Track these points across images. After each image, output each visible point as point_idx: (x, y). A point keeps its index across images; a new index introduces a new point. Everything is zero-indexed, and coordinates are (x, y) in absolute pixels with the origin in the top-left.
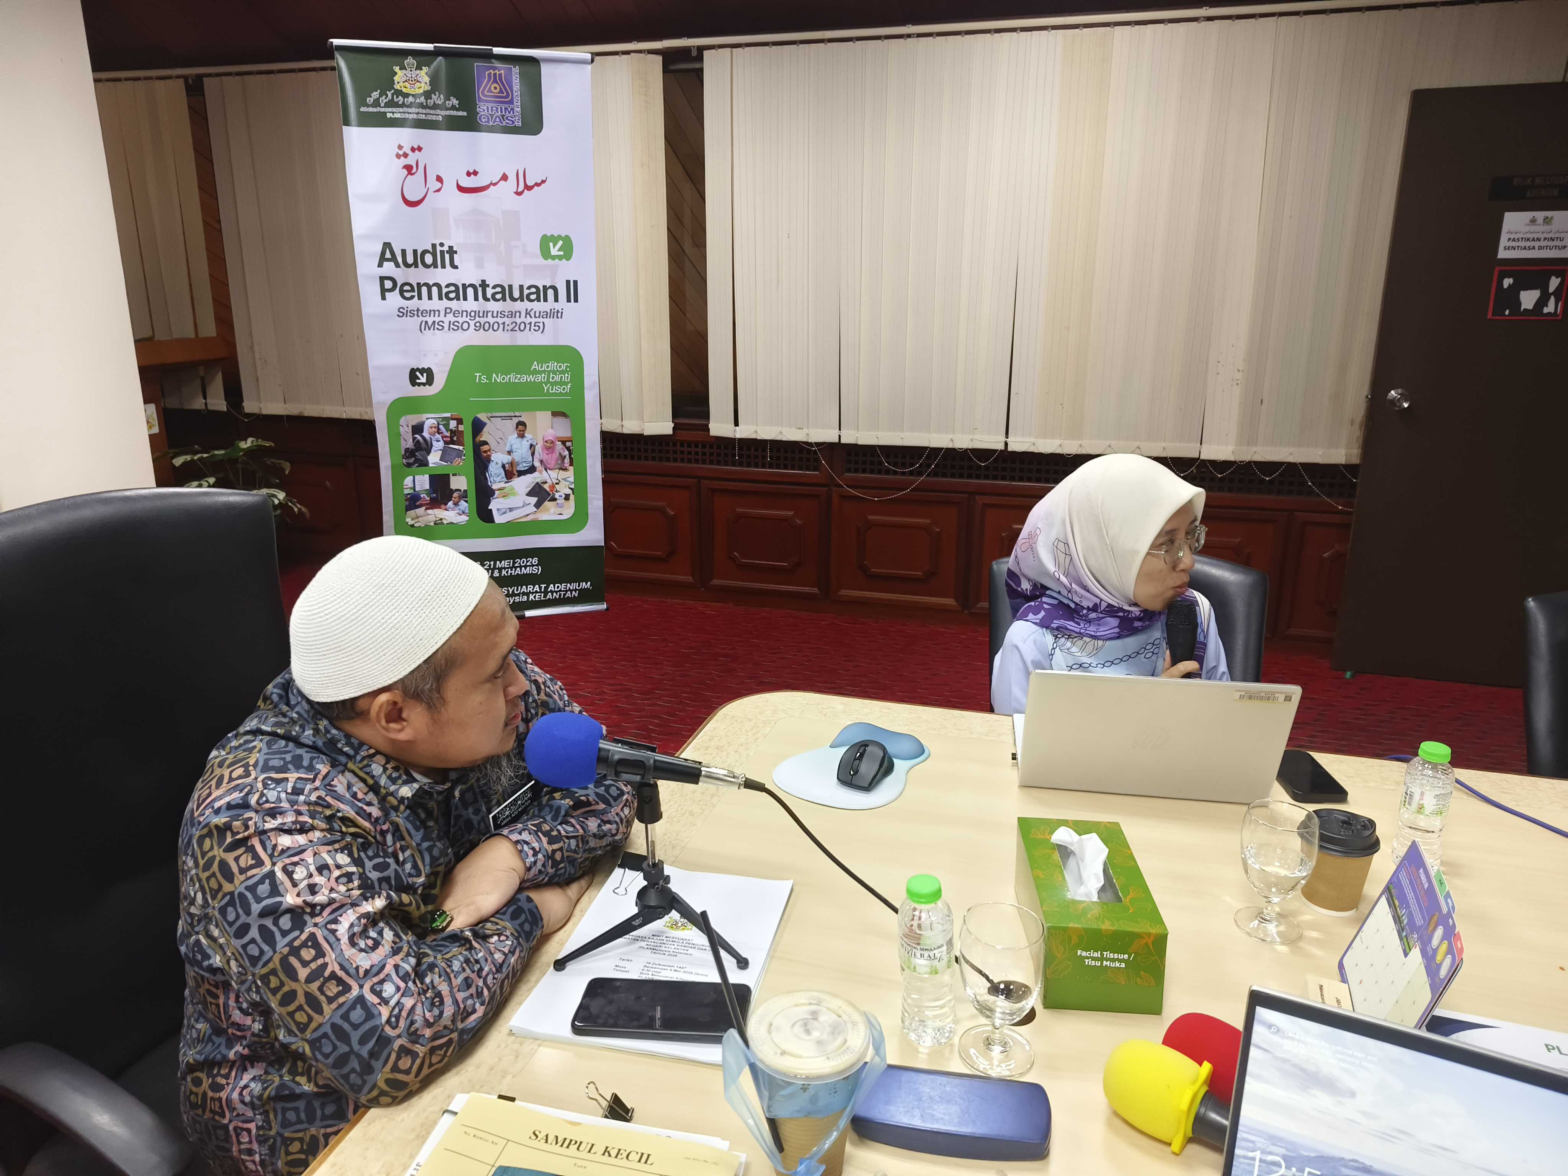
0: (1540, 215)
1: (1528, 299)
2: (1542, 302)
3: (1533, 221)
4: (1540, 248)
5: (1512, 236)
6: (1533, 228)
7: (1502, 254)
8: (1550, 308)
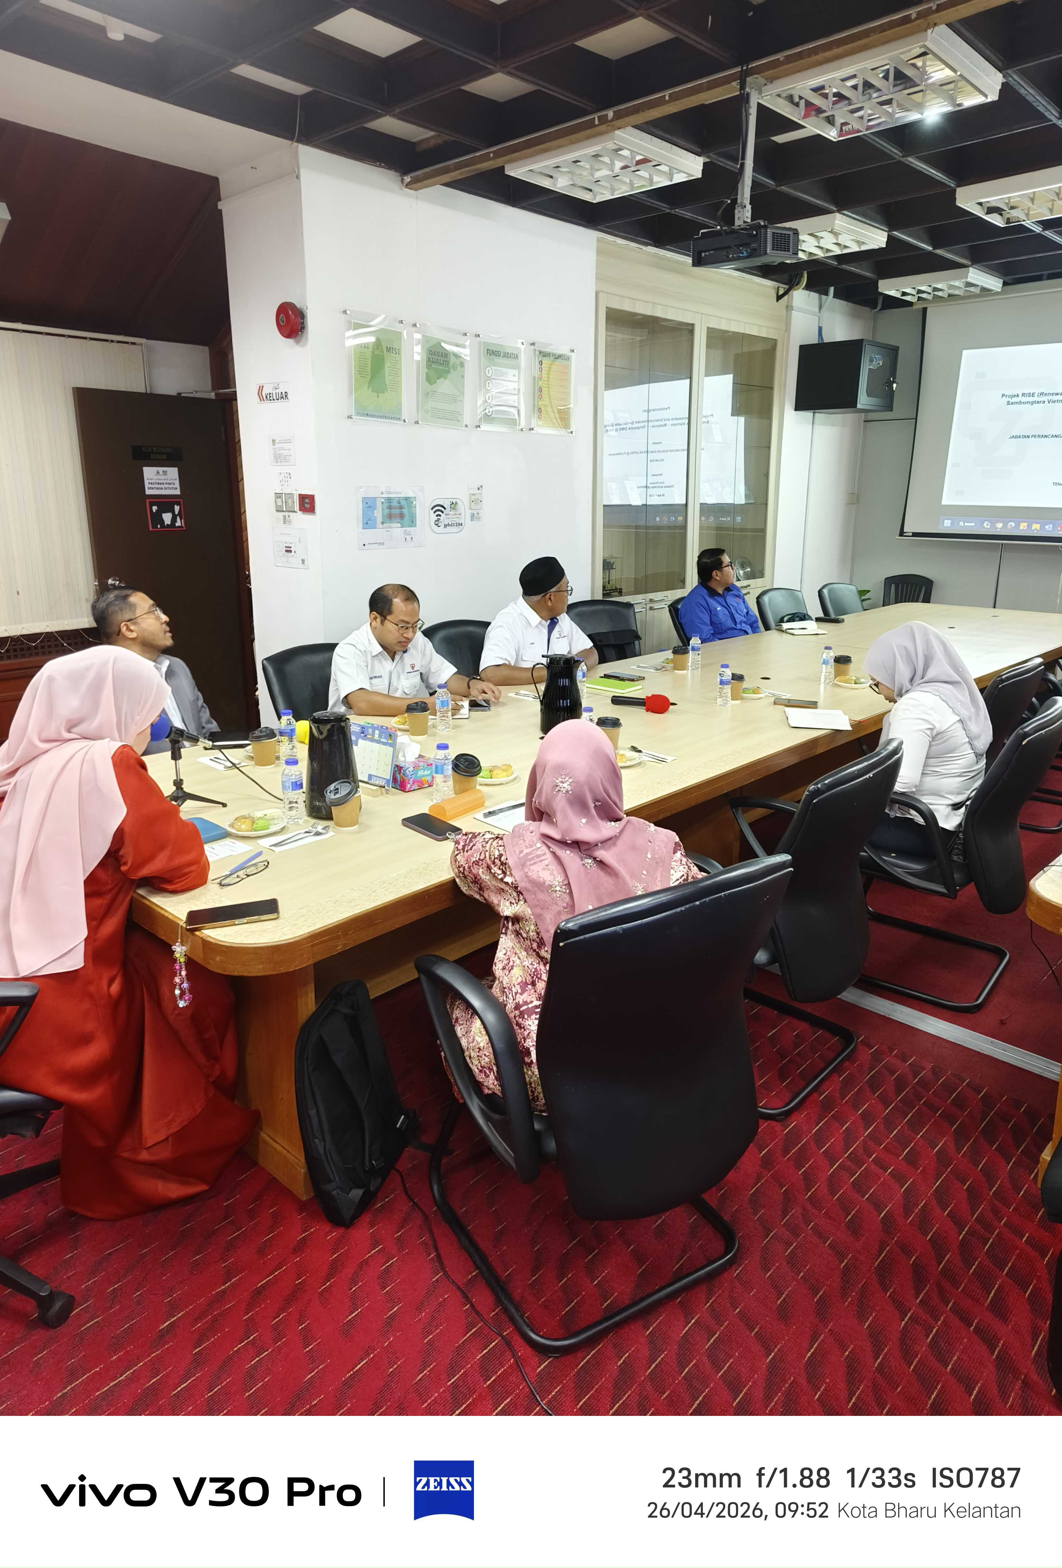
0: (161, 469)
1: (167, 518)
2: (174, 520)
3: (158, 473)
4: (165, 489)
5: (150, 481)
6: (159, 477)
7: (148, 492)
8: (178, 524)
